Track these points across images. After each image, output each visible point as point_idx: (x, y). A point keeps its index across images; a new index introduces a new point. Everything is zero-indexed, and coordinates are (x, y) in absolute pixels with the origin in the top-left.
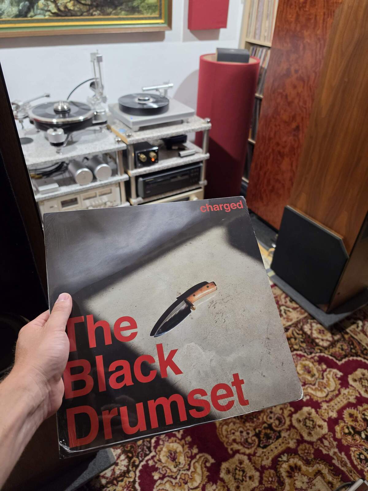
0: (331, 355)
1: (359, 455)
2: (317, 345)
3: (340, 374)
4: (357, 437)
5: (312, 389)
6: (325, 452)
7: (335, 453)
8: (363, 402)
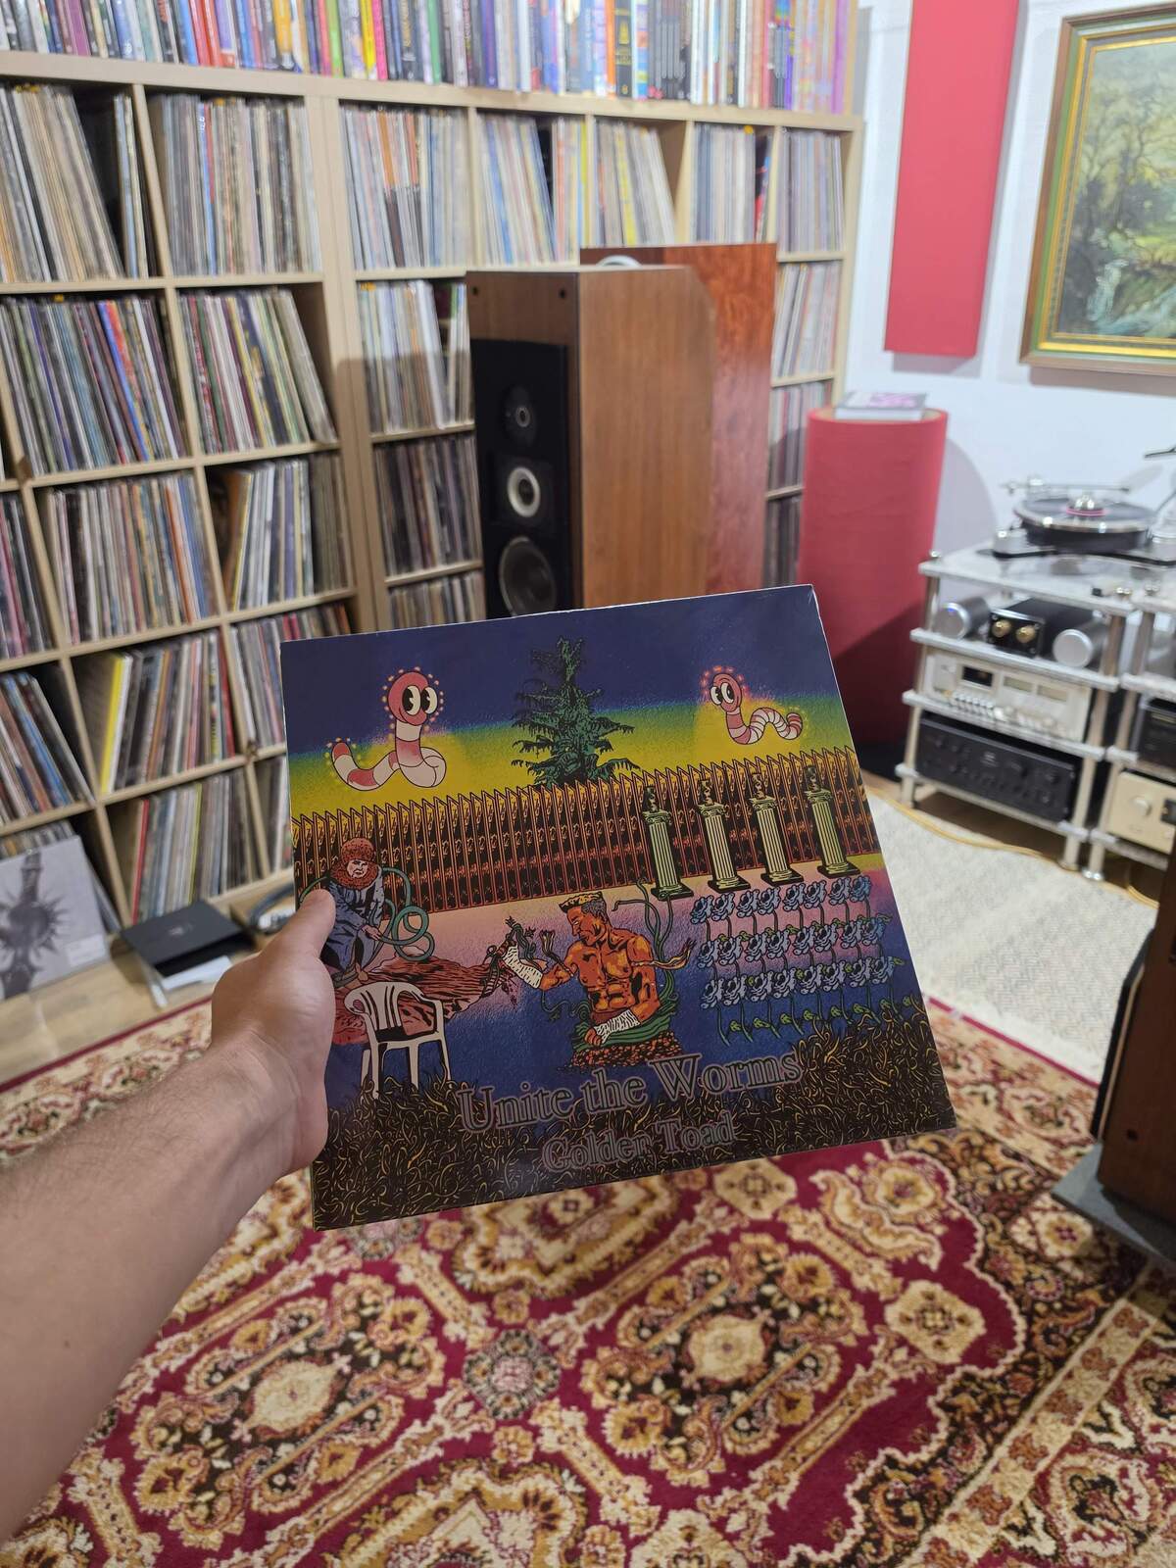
0: (987, 1250)
1: (714, 1273)
2: (1005, 1221)
3: (933, 1263)
4: (759, 1276)
5: (850, 1199)
6: (698, 1208)
7: (703, 1227)
8: (862, 1303)
